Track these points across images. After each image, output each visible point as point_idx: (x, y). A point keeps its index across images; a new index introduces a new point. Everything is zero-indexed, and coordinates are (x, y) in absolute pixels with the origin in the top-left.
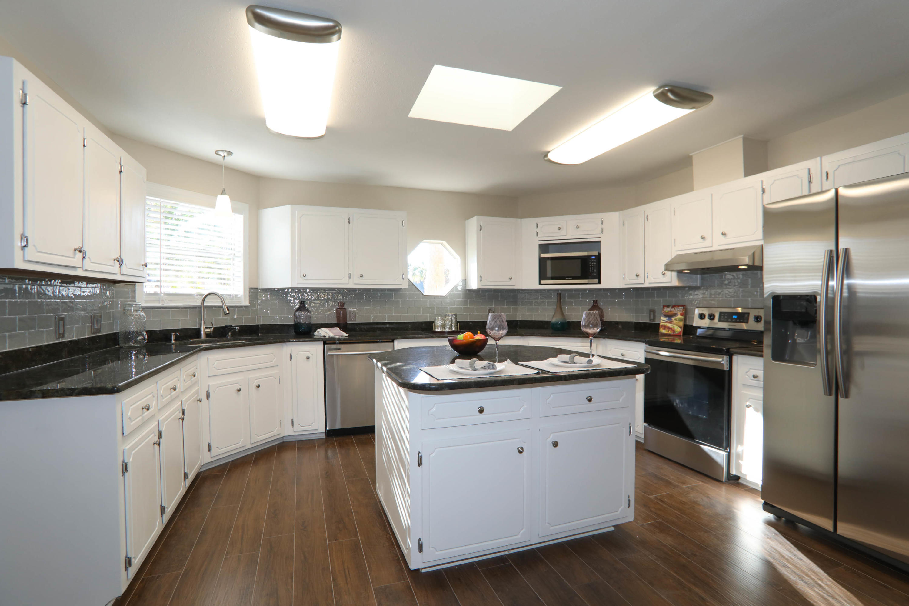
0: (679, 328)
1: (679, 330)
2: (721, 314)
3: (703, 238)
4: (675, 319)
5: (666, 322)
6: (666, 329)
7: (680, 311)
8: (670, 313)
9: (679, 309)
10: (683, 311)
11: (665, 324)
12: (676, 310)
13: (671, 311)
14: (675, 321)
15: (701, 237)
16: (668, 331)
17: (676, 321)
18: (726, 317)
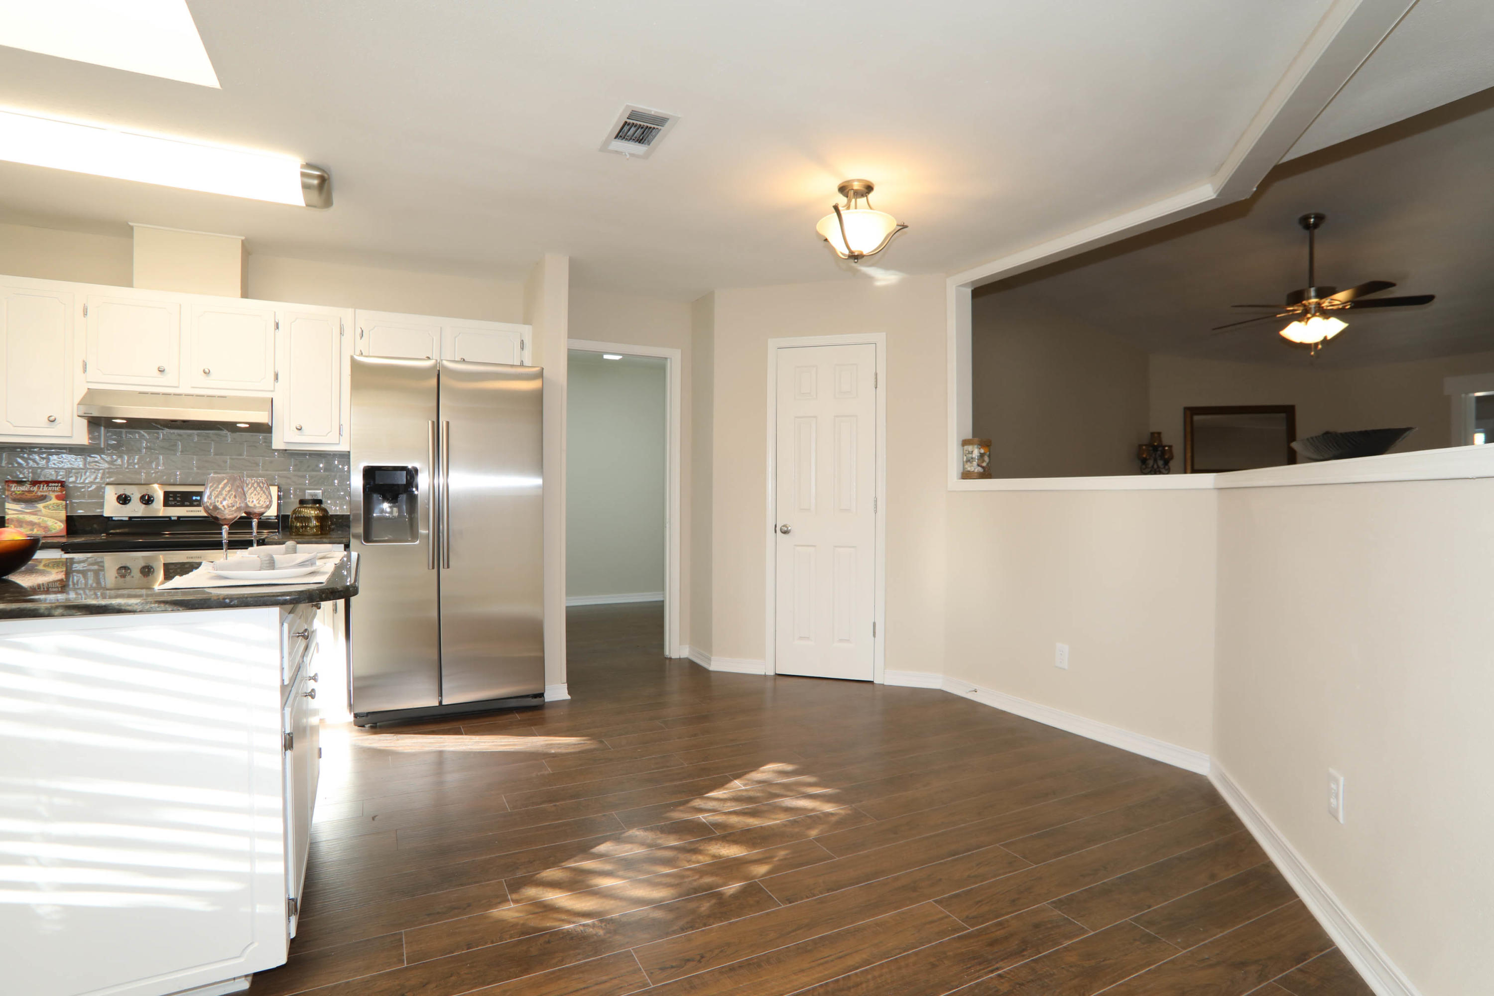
0: (57, 521)
1: (60, 526)
2: (167, 494)
3: (161, 371)
4: (44, 507)
5: (22, 512)
6: (24, 525)
7: (54, 491)
8: (29, 496)
9: (50, 488)
10: (62, 492)
11: (21, 516)
12: (43, 489)
13: (29, 492)
14: (44, 511)
15: (159, 368)
16: (32, 530)
17: (49, 509)
18: (178, 499)
